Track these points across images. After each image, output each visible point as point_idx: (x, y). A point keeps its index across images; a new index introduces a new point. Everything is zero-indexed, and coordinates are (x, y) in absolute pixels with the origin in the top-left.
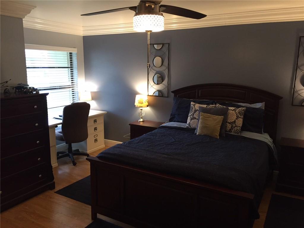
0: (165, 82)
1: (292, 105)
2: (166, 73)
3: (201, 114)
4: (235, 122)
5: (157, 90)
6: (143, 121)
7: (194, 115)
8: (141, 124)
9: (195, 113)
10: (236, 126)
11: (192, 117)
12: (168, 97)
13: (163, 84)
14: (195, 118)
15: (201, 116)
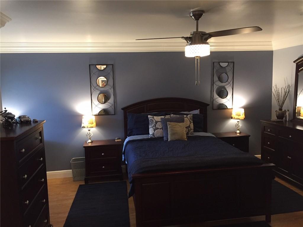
0: (111, 100)
1: (213, 109)
2: (111, 91)
3: (168, 123)
4: (189, 126)
5: (102, 109)
6: (92, 142)
7: (156, 126)
8: (90, 145)
9: (156, 124)
10: (191, 129)
11: (154, 128)
12: (115, 114)
13: (109, 103)
14: (158, 128)
15: (169, 125)
